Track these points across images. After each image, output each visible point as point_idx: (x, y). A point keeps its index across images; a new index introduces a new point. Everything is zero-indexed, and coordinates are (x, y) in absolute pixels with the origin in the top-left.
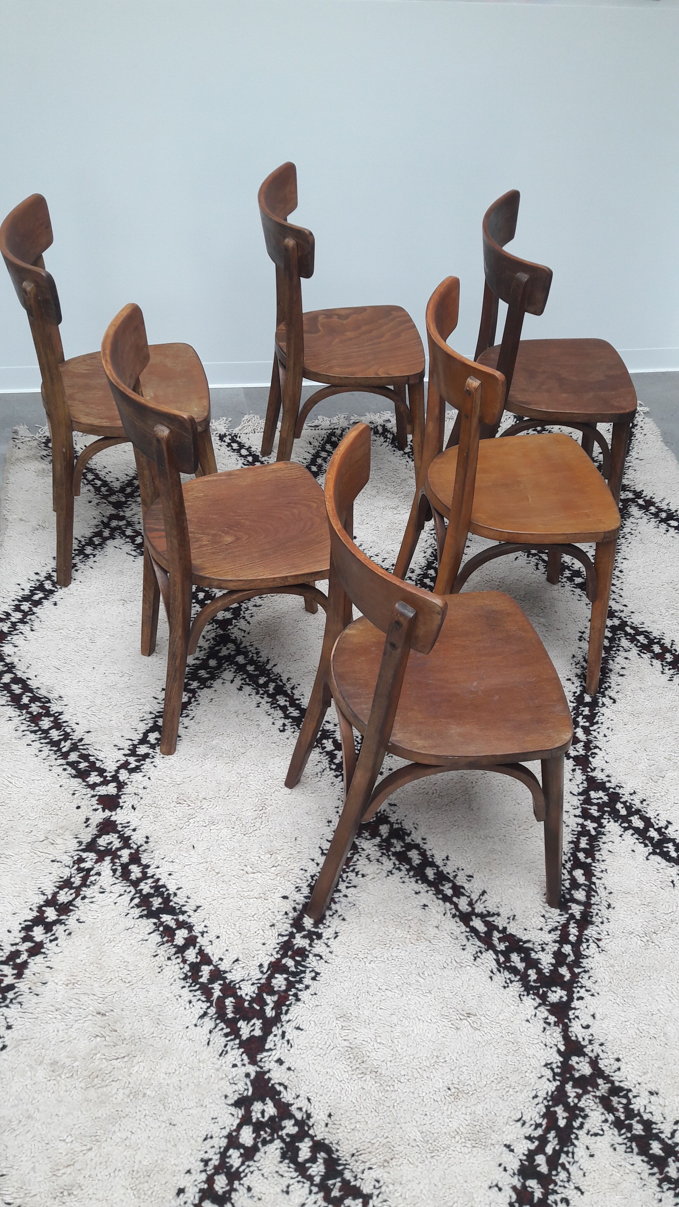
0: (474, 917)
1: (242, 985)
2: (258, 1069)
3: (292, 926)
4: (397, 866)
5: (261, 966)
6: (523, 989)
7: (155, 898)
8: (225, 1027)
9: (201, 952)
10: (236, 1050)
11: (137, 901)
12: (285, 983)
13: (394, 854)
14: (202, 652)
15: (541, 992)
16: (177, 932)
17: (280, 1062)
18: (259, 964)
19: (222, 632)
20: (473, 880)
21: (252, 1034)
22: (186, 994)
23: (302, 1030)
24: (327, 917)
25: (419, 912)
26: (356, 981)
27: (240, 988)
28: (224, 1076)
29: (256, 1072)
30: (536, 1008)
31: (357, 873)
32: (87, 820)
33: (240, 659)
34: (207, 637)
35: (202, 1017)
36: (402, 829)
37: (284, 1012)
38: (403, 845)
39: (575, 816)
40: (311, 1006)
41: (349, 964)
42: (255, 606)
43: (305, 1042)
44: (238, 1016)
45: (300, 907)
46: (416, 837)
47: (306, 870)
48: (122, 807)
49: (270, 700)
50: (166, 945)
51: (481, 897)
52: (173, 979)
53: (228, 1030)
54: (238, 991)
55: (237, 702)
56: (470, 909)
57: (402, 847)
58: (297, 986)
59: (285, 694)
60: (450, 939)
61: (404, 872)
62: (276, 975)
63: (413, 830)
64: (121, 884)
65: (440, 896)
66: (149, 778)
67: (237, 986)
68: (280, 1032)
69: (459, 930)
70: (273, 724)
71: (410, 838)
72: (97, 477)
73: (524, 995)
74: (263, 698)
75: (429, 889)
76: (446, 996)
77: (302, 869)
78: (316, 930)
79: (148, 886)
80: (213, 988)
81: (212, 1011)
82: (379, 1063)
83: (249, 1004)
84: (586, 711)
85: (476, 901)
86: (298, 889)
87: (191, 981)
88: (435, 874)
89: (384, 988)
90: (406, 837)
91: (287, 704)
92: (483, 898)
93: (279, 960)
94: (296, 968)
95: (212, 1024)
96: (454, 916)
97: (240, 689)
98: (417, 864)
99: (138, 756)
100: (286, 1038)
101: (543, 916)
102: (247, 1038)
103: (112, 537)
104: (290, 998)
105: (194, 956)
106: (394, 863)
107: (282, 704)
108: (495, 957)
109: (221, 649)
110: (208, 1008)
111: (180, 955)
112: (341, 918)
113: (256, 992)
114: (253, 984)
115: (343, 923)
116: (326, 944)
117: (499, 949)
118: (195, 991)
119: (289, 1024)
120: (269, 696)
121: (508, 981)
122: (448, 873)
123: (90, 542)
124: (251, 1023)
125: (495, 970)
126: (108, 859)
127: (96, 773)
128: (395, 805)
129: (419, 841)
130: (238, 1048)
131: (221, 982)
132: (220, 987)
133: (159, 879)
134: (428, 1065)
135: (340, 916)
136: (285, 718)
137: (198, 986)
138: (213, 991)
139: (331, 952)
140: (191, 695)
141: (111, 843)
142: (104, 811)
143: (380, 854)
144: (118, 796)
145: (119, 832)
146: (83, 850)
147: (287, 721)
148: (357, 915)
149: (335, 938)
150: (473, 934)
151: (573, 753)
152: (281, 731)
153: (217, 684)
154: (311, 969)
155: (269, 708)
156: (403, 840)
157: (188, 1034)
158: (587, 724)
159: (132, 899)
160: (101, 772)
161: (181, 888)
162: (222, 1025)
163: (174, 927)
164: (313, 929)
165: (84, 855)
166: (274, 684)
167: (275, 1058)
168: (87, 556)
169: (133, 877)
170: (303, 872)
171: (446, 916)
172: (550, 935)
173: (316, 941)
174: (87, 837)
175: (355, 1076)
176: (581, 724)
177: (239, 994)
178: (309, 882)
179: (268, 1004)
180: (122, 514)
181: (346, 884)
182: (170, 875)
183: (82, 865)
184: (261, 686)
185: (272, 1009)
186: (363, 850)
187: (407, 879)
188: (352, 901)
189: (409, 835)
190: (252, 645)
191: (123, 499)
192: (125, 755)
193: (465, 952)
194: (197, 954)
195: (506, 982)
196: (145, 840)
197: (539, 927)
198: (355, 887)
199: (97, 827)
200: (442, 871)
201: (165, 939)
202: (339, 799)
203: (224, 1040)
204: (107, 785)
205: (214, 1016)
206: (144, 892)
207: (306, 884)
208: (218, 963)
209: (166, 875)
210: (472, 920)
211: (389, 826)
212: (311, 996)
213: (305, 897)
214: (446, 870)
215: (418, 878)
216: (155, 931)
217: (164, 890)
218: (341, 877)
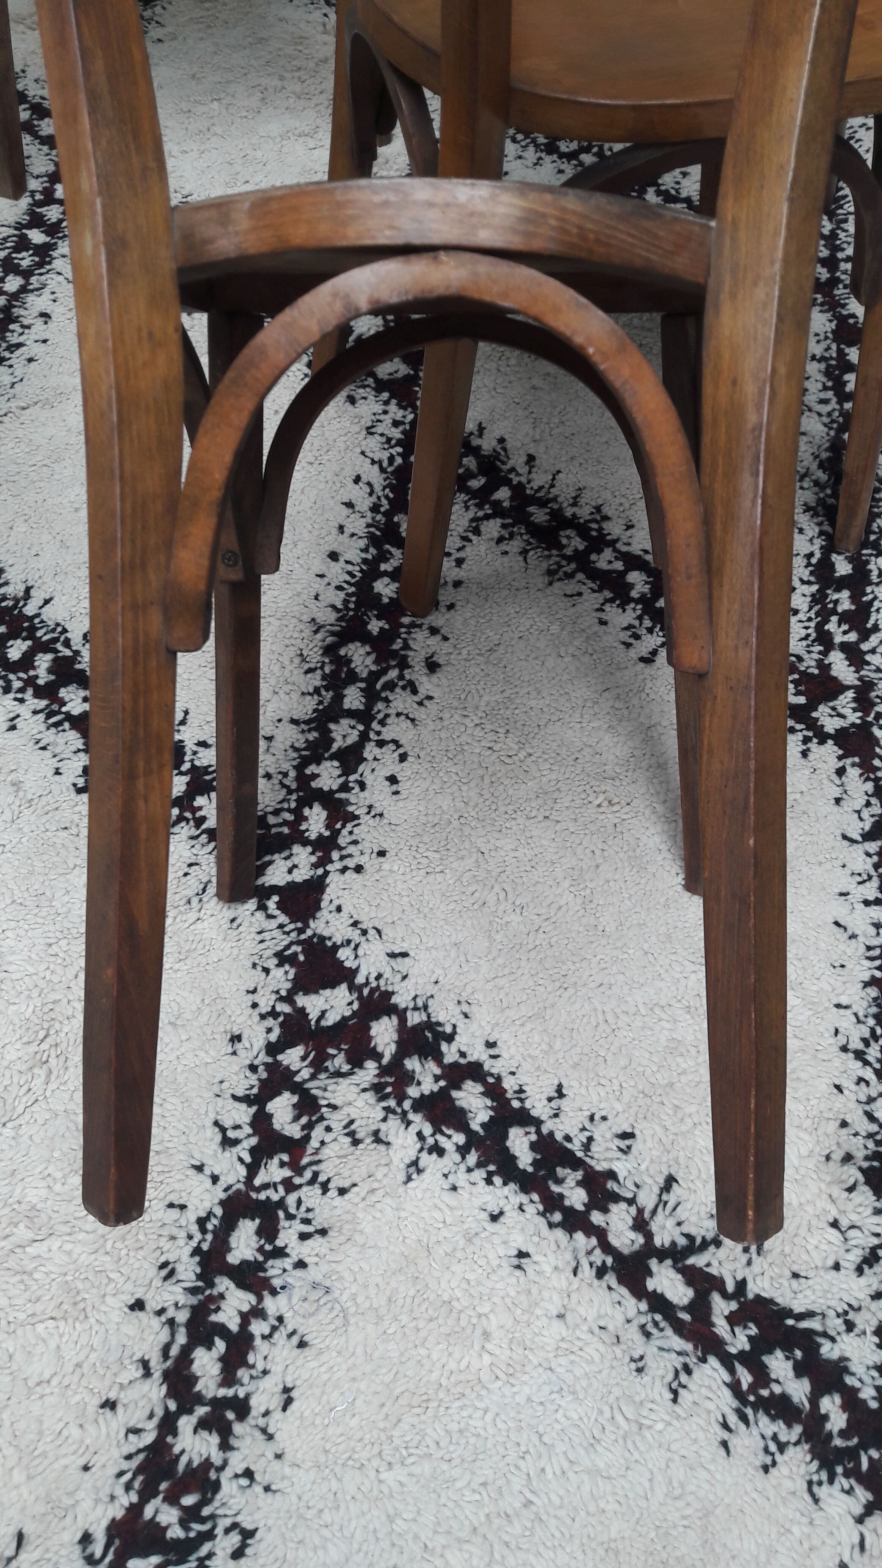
0: (653, 1264)
3: (164, 1394)
4: (430, 1141)
5: (86, 1540)
6: (815, 1464)
13: (420, 1104)
15: (865, 1465)
18: (79, 1535)
20: (635, 1149)
24: (258, 1341)
30: (860, 1520)
31: (325, 1189)
36: (430, 1025)
38: (438, 1071)
39: (867, 903)
46: (470, 1044)
47: (184, 1206)
49: (43, 703)
51: (665, 1197)
56: (641, 1240)
57: (437, 1078)
60: (603, 1345)
61: (452, 1157)
63: (460, 1024)
65: (557, 1217)
69: (620, 1313)
70: (57, 772)
71: (454, 1047)
73: (820, 1483)
74: (22, 701)
75: (524, 1198)
77: (171, 1205)
78: (230, 1392)
84: (844, 600)
85: (654, 1212)
86: (168, 1271)
88: (533, 1146)
90: (444, 1048)
92: (672, 1198)
93: (135, 1510)
94: (186, 1528)
96: (601, 1272)
98: (483, 1125)
101: (835, 1224)
106: (422, 1136)
107: (76, 712)
108: (727, 1378)
112: (295, 1338)
115: (303, 1353)
116: (264, 1431)
117: (733, 1350)
120: (39, 693)
121: (773, 1447)
122: (568, 1138)
125: (733, 1420)
128: (405, 955)
129: (478, 1053)
135: (290, 1335)
139: (278, 1456)
143: (382, 1115)
148: (339, 1321)
149: (284, 1409)
150: (658, 1317)
151: (831, 725)
154: (228, 1524)
155: (43, 727)
156: (438, 1058)
158: (853, 637)
164: (222, 1392)
166: (49, 657)
170: (175, 1213)
171: (580, 1274)
172: (863, 1281)
173: (235, 1428)
176: (838, 639)
184: (16, 667)
186: (334, 1107)
187: (461, 1178)
188: (319, 1278)
189: (450, 1038)
193: (646, 1379)
195: (766, 1450)
197: (830, 1263)
198: (323, 1232)
200: (551, 1134)
202: (254, 965)
207: (188, 1250)
210: (650, 1274)
211: (395, 1020)
213: (193, 1291)
214: (559, 1128)
215: (492, 1168)
218: (281, 1203)
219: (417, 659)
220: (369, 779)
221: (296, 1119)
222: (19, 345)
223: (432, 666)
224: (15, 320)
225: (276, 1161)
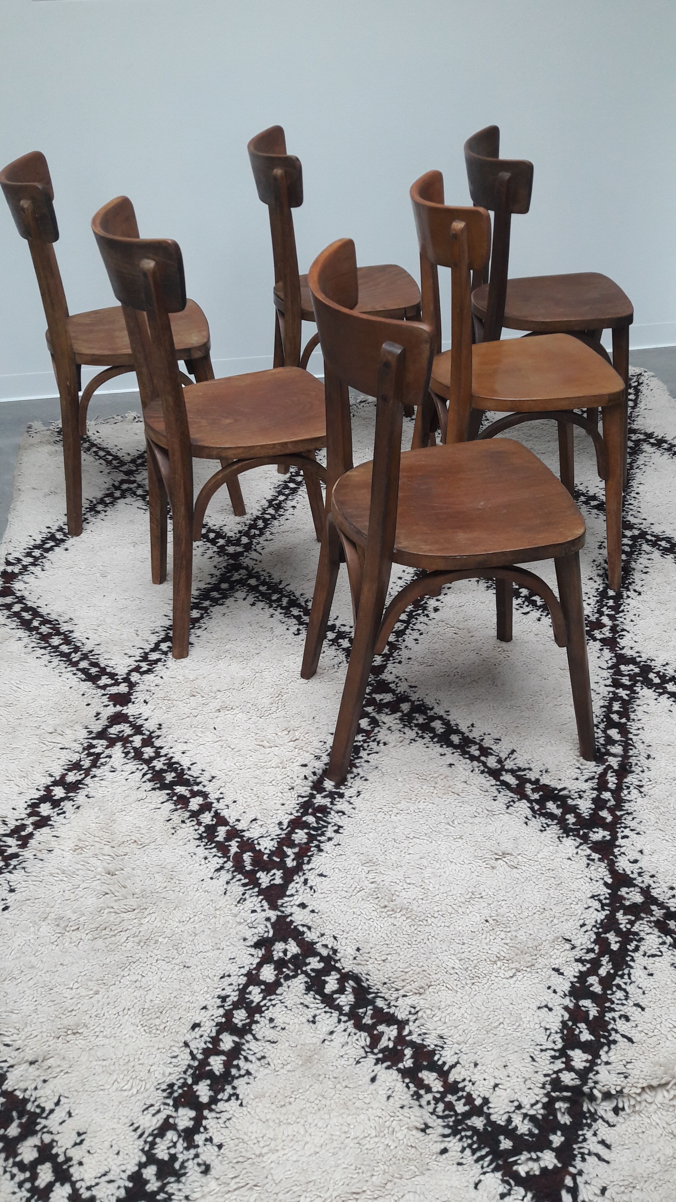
0: (504, 773)
1: (261, 841)
2: (279, 913)
3: (312, 788)
4: (421, 735)
5: (280, 823)
6: (561, 831)
7: (168, 773)
8: (243, 878)
9: (217, 815)
10: (256, 898)
11: (149, 776)
12: (306, 836)
13: (416, 725)
14: (214, 579)
15: (581, 832)
16: (191, 800)
17: (303, 906)
18: (278, 822)
19: (233, 562)
20: (500, 743)
21: (272, 883)
22: (201, 852)
23: (325, 876)
24: (349, 779)
25: (447, 771)
26: (382, 831)
27: (259, 844)
28: (242, 921)
29: (278, 916)
30: (577, 847)
31: (378, 743)
32: (98, 714)
33: (253, 582)
34: (218, 567)
35: (218, 870)
36: (423, 705)
37: (305, 862)
38: (425, 717)
39: (606, 686)
40: (335, 855)
41: (374, 817)
42: (267, 540)
43: (330, 886)
44: (256, 869)
45: (320, 772)
46: (440, 711)
47: (325, 742)
48: (133, 703)
49: (284, 611)
50: (180, 811)
51: (511, 756)
52: (187, 840)
53: (247, 881)
54: (256, 846)
55: (250, 615)
56: (499, 766)
57: (424, 719)
58: (319, 838)
59: (299, 606)
60: (481, 792)
61: (427, 739)
62: (297, 831)
63: (436, 705)
64: (134, 763)
65: (467, 756)
66: (161, 677)
67: (256, 842)
68: (302, 879)
69: (488, 784)
70: (288, 629)
71: (432, 712)
72: (109, 453)
73: (563, 837)
74: (276, 610)
75: (455, 751)
76: (479, 840)
77: (320, 742)
78: (338, 790)
79: (161, 763)
80: (230, 846)
81: (229, 865)
82: (410, 901)
83: (268, 857)
84: (611, 603)
85: (506, 759)
86: (318, 758)
87: (206, 841)
88: (460, 739)
89: (411, 836)
90: (429, 711)
91: (302, 614)
92: (513, 756)
93: (299, 818)
94: (317, 823)
95: (229, 876)
96: (483, 772)
97: (253, 604)
98: (441, 733)
99: (150, 661)
100: (309, 885)
101: (578, 768)
102: (267, 887)
103: (123, 496)
104: (312, 849)
105: (209, 818)
106: (417, 733)
107: (296, 614)
108: (529, 805)
109: (233, 575)
110: (225, 862)
111: (194, 819)
112: (363, 779)
113: (276, 846)
114: (272, 840)
115: (365, 783)
116: (348, 801)
117: (533, 798)
118: (211, 849)
119: (311, 871)
120: (282, 608)
121: (545, 825)
122: (474, 738)
123: (102, 501)
124: (271, 874)
125: (530, 817)
126: (119, 744)
127: (107, 677)
128: (415, 687)
129: (442, 713)
130: (257, 896)
131: (239, 840)
132: (237, 844)
133: (172, 757)
134: (463, 901)
135: (361, 778)
136: (299, 625)
137: (214, 845)
138: (230, 848)
139: (354, 808)
140: (203, 612)
141: (123, 731)
142: (115, 706)
143: (402, 726)
144: (130, 694)
145: (130, 722)
146: (93, 738)
147: (301, 627)
148: (380, 775)
149: (357, 797)
150: (504, 787)
151: (599, 636)
152: (295, 635)
153: (229, 602)
154: (333, 824)
155: (283, 617)
156: (425, 714)
157: (203, 886)
158: (613, 613)
159: (144, 775)
160: (112, 676)
161: (195, 763)
162: (240, 876)
163: (189, 796)
164: (334, 790)
165: (94, 742)
166: (288, 599)
167: (297, 903)
168: (99, 512)
169: (146, 756)
170: (322, 744)
171: (474, 772)
172: (587, 784)
173: (337, 799)
174: (97, 727)
175: (384, 914)
176: (606, 613)
177: (257, 848)
178: (329, 752)
179: (289, 856)
180: (132, 479)
181: (367, 752)
182: (183, 753)
183: (92, 751)
184: (275, 601)
185: (293, 860)
186: (384, 723)
187: (431, 745)
188: (374, 764)
189: (432, 709)
190: (264, 571)
191: (135, 468)
192: (136, 661)
193: (497, 802)
194: (213, 817)
195: (542, 826)
196: (158, 726)
197: (574, 777)
198: (377, 753)
199: (108, 719)
200: (468, 736)
201: (179, 807)
203: (242, 889)
204: (118, 685)
205: (231, 869)
206: (157, 768)
207: (326, 754)
208: (235, 824)
209: (180, 753)
210: (502, 775)
211: (410, 703)
212: (334, 847)
213: (325, 764)
214: (471, 736)
215: (443, 743)
216: (168, 800)
217: (178, 766)
218: (362, 746)
219: (430, 609)
220: (407, 639)
221: (369, 725)
222: (283, 515)
223: (436, 610)
224: (282, 508)
225: (361, 735)
